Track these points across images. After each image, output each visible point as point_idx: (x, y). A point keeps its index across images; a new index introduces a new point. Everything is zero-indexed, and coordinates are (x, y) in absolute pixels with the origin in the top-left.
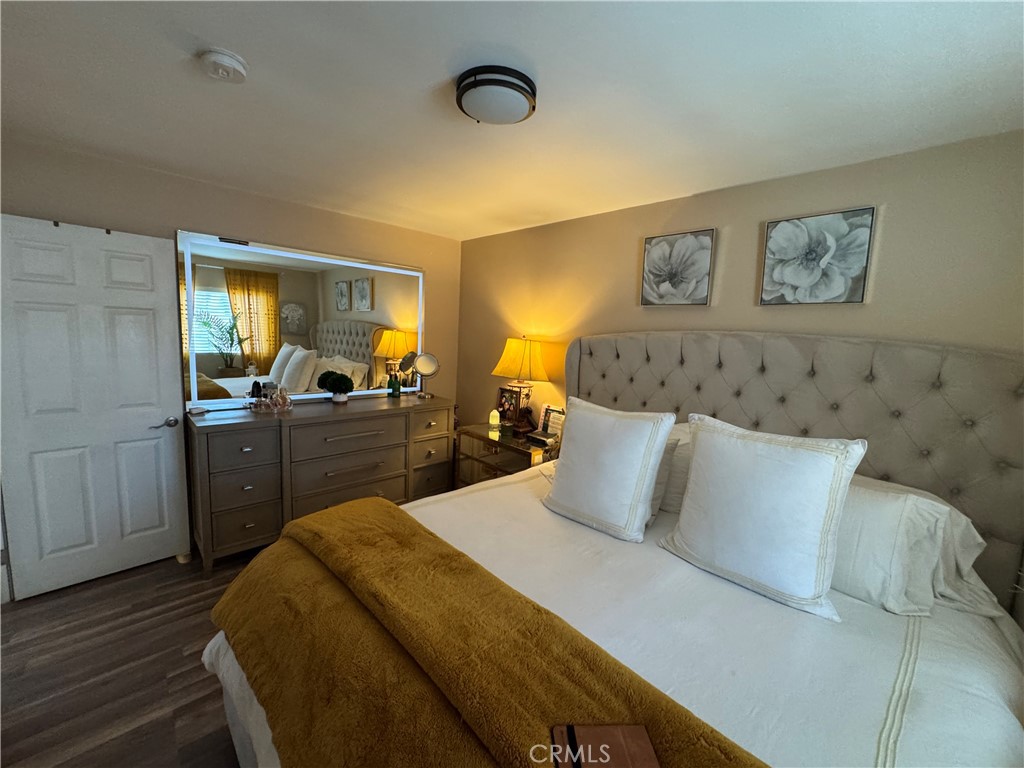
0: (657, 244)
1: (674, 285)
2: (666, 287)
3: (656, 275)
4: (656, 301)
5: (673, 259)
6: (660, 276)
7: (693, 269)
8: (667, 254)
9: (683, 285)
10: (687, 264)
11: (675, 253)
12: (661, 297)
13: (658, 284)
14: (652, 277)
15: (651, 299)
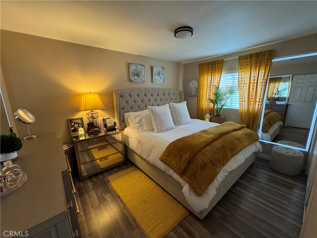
0: (133, 65)
1: (138, 77)
2: (136, 77)
3: (133, 74)
4: (134, 81)
5: (137, 71)
6: (134, 74)
7: (141, 73)
8: (135, 69)
9: (140, 77)
10: (140, 72)
11: (137, 69)
12: (135, 80)
13: (134, 76)
14: (132, 74)
15: (133, 80)
